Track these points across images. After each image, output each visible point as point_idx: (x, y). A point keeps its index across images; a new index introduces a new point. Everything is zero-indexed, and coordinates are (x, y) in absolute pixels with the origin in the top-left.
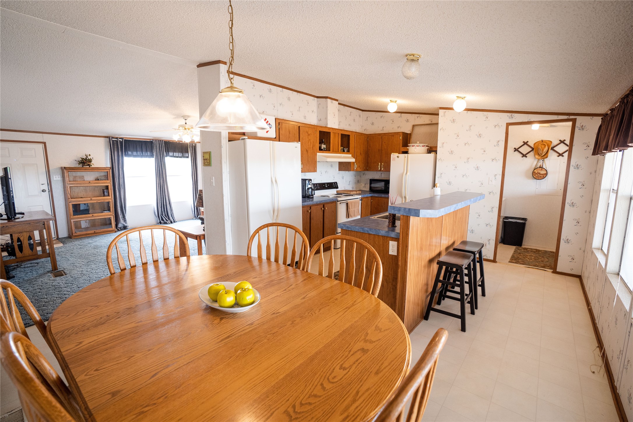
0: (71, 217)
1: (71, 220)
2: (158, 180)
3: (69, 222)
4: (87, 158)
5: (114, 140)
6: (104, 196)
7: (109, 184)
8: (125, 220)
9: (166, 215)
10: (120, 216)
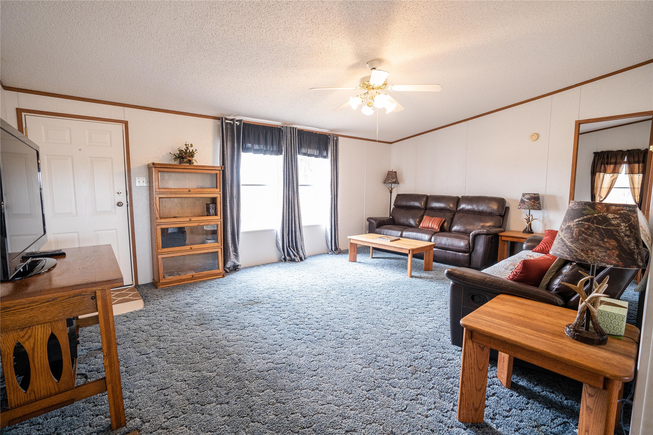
0: (159, 251)
1: (159, 256)
2: (286, 191)
3: (155, 259)
4: (187, 149)
5: (228, 123)
6: (209, 214)
7: (218, 196)
8: (237, 256)
9: (295, 247)
10: (231, 250)
